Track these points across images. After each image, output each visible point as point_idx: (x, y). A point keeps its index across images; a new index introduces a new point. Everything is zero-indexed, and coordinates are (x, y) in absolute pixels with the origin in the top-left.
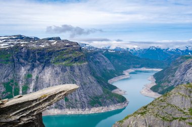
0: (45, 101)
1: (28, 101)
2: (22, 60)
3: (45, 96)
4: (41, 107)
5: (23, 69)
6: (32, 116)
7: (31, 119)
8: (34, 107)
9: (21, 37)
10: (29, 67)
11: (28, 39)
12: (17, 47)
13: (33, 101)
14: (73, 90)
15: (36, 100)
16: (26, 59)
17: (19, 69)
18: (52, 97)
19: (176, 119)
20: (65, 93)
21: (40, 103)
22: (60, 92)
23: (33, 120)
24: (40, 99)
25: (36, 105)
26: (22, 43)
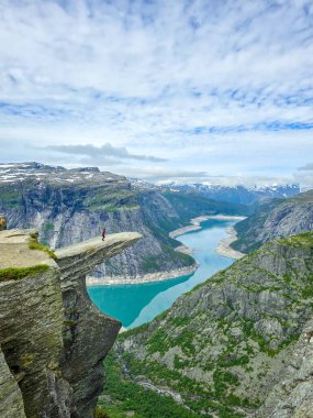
0: (92, 257)
1: (66, 258)
2: (36, 202)
3: (93, 250)
4: (85, 266)
5: (39, 215)
6: (72, 281)
7: (71, 286)
8: (74, 267)
9: (37, 167)
10: (48, 213)
11: (49, 169)
12: (30, 181)
13: (73, 257)
15: (79, 256)
16: (45, 201)
17: (33, 215)
18: (103, 250)
19: (265, 289)
20: (122, 244)
21: (84, 261)
22: (115, 244)
23: (74, 287)
24: (85, 254)
25: (77, 263)
26: (39, 175)
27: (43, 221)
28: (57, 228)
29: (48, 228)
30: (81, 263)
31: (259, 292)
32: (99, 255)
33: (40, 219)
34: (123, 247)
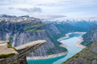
0: (28, 50)
2: (6, 29)
3: (29, 47)
4: (26, 53)
6: (21, 58)
7: (21, 60)
8: (22, 53)
9: (5, 16)
10: (11, 33)
11: (10, 17)
13: (21, 50)
14: (44, 43)
15: (23, 49)
16: (9, 29)
17: (5, 35)
18: (32, 47)
20: (39, 45)
21: (26, 51)
22: (37, 45)
23: (22, 61)
24: (25, 49)
25: (23, 52)
26: (6, 19)
27: (9, 37)
28: (14, 39)
29: (11, 39)
30: (24, 52)
31: (92, 60)
32: (31, 49)
33: (8, 36)
34: (40, 46)
